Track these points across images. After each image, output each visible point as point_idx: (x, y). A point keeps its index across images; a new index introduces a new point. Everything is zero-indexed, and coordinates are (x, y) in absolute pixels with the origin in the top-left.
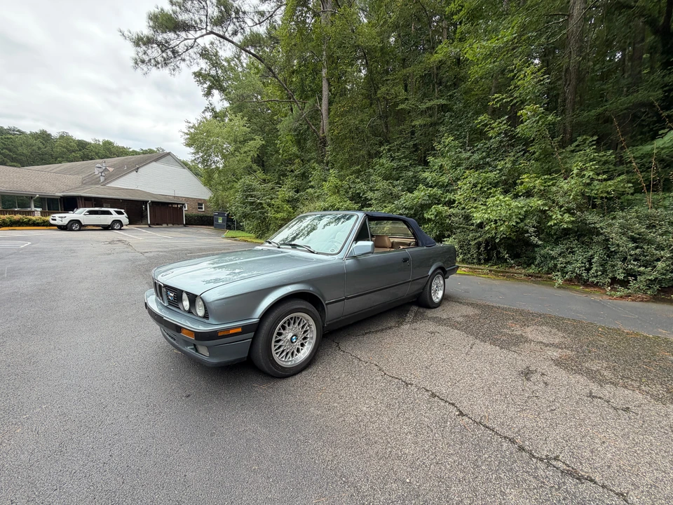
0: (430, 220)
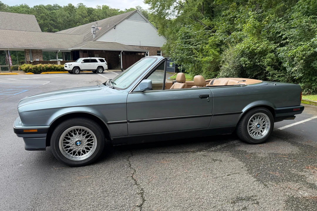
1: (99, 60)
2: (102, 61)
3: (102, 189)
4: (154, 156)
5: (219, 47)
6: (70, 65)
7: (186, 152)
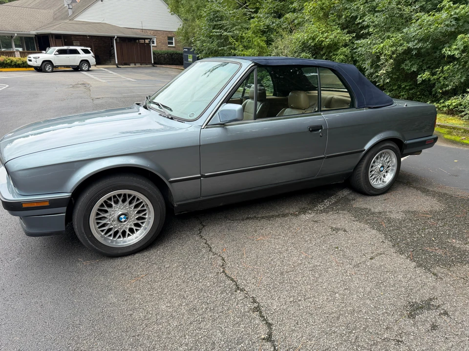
0: (452, 58)
1: (82, 50)
2: (86, 52)
3: (187, 304)
4: (239, 226)
5: (265, 35)
6: (36, 59)
7: (284, 216)
